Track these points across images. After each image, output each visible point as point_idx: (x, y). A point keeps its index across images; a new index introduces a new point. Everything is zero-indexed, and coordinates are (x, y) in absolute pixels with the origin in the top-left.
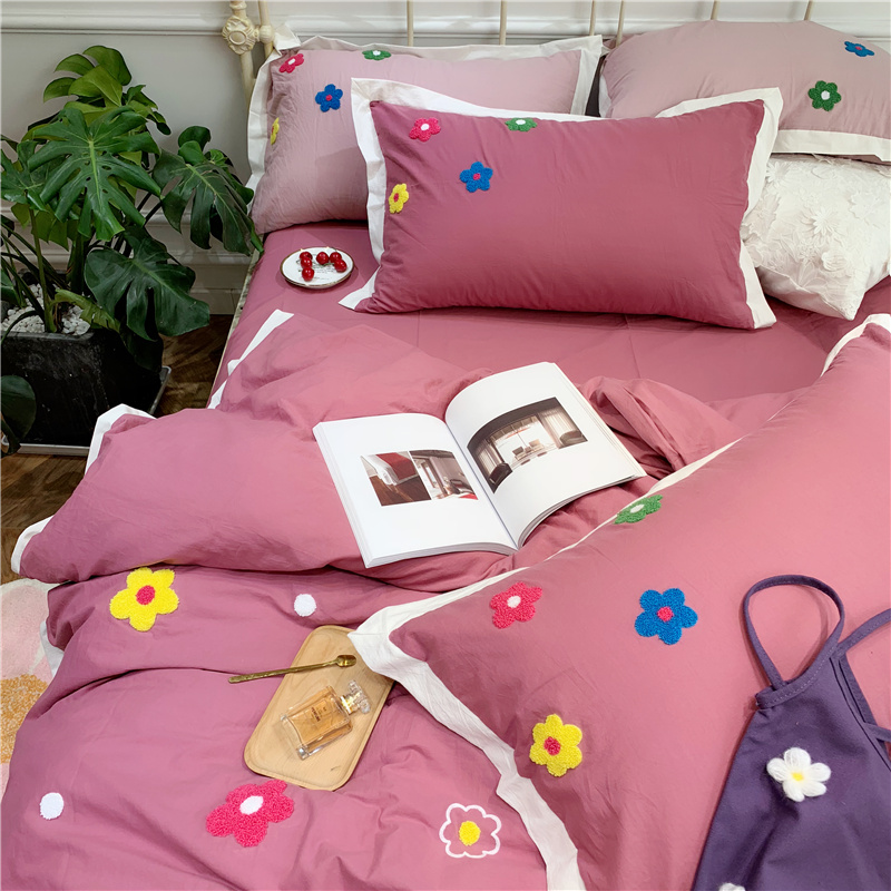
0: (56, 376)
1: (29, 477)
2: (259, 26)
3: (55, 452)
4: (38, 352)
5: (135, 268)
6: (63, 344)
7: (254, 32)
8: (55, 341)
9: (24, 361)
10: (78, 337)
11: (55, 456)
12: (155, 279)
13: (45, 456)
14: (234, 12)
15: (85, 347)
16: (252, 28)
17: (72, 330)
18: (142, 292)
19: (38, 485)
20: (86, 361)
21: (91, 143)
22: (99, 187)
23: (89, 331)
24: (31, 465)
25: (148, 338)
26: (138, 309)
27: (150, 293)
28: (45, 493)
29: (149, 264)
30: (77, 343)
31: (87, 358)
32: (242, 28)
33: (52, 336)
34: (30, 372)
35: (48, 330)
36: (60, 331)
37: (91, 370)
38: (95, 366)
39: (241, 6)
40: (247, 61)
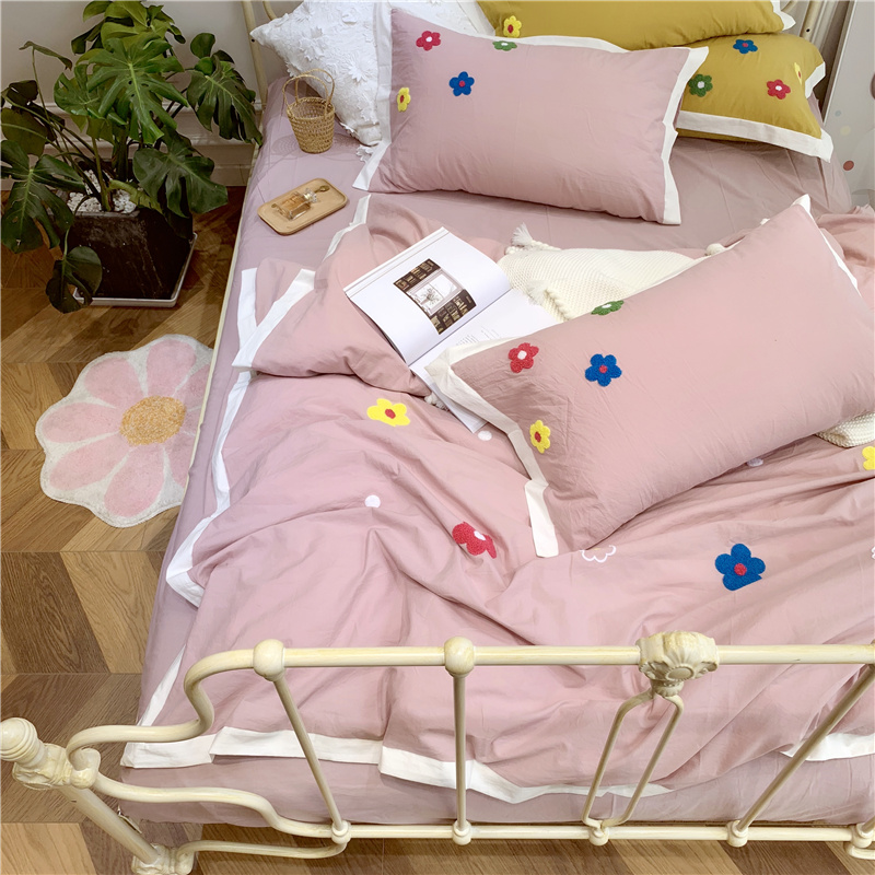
0: (113, 245)
1: (97, 324)
3: (115, 304)
4: (99, 227)
5: (170, 161)
6: (118, 220)
8: (110, 219)
9: (88, 234)
10: (128, 214)
11: (114, 307)
12: (185, 170)
13: (108, 307)
15: (134, 222)
17: (121, 208)
18: (177, 181)
19: (105, 329)
20: (135, 233)
21: (131, 65)
22: (141, 101)
23: (136, 209)
24: (97, 314)
25: (183, 216)
26: (174, 194)
27: (183, 180)
28: (112, 335)
29: (181, 157)
30: (128, 219)
31: (137, 230)
33: (108, 214)
34: (93, 243)
35: (104, 209)
36: (113, 210)
37: (140, 240)
38: (142, 236)
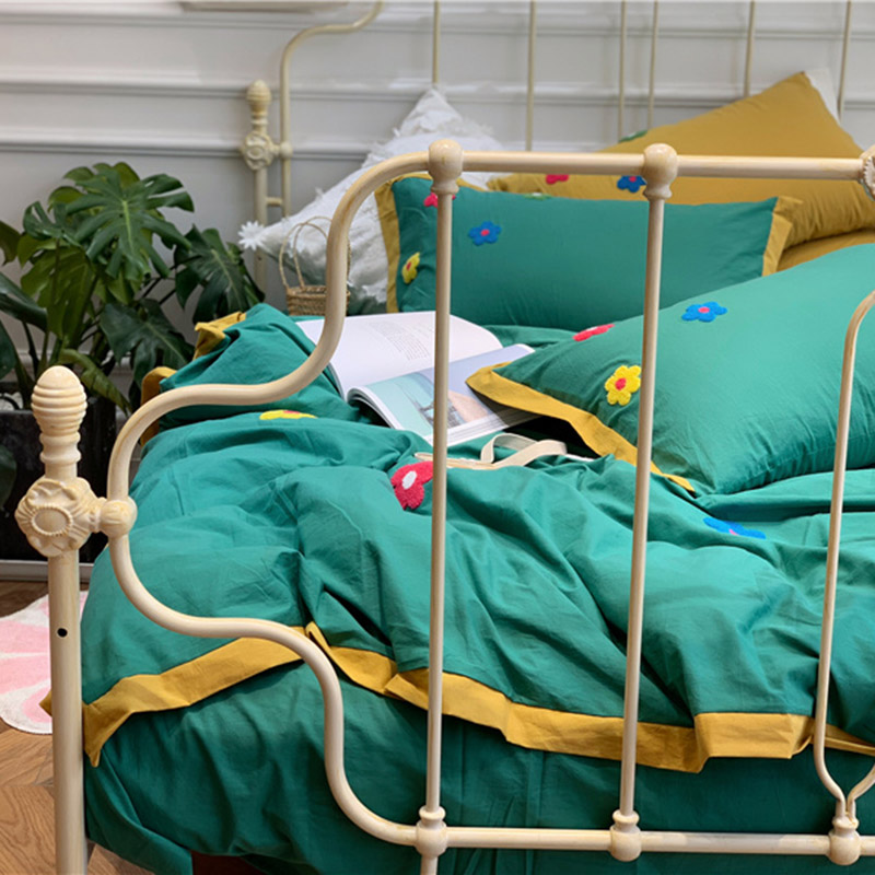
2: (278, 142)
7: (273, 148)
12: (165, 343)
14: (255, 127)
16: (271, 144)
21: (125, 203)
22: (131, 235)
27: (159, 352)
32: (261, 143)
39: (263, 122)
40: (263, 177)
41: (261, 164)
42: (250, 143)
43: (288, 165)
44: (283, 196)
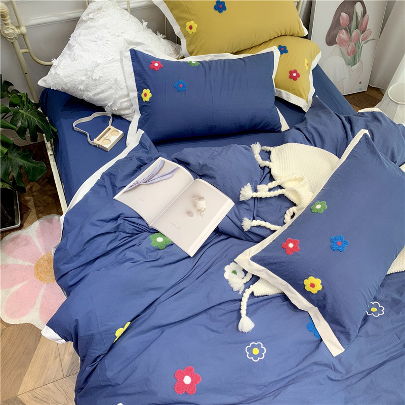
2: (18, 27)
7: (17, 31)
12: (20, 161)
14: (5, 24)
27: (21, 167)
29: (15, 154)
32: (11, 31)
39: (9, 21)
40: (17, 44)
41: (14, 39)
42: (6, 32)
43: (26, 36)
44: (28, 48)
